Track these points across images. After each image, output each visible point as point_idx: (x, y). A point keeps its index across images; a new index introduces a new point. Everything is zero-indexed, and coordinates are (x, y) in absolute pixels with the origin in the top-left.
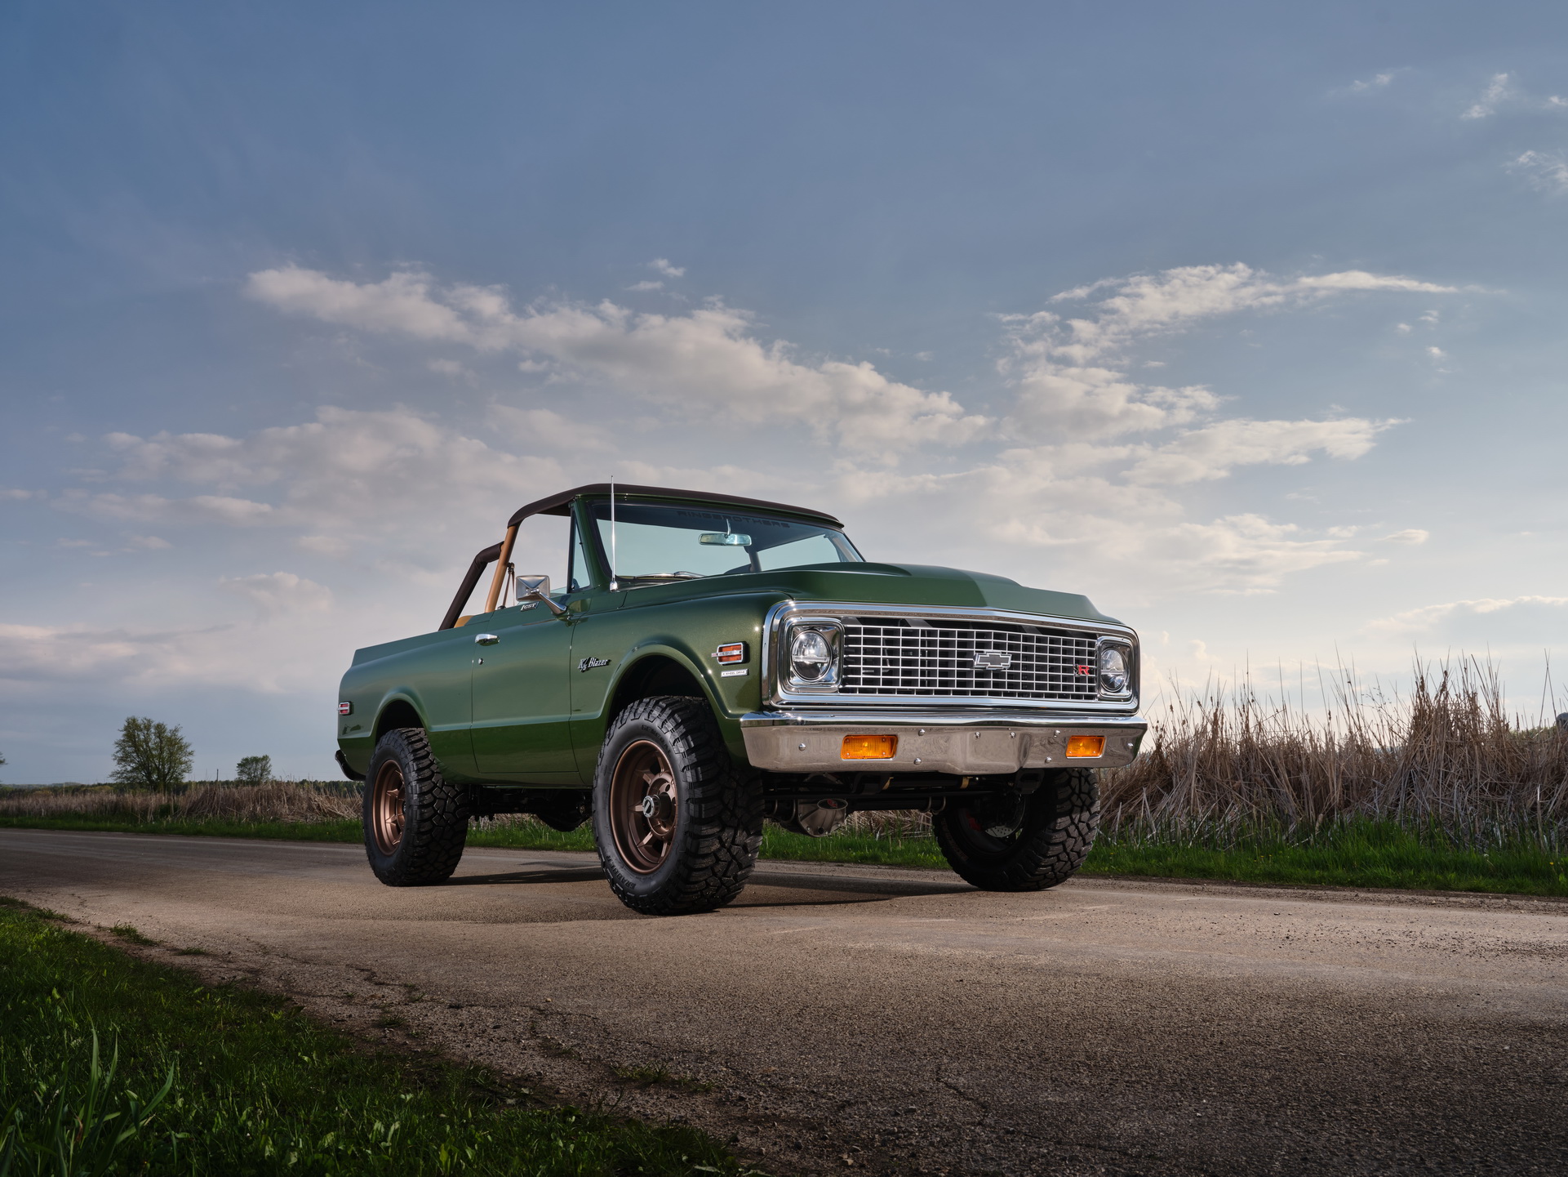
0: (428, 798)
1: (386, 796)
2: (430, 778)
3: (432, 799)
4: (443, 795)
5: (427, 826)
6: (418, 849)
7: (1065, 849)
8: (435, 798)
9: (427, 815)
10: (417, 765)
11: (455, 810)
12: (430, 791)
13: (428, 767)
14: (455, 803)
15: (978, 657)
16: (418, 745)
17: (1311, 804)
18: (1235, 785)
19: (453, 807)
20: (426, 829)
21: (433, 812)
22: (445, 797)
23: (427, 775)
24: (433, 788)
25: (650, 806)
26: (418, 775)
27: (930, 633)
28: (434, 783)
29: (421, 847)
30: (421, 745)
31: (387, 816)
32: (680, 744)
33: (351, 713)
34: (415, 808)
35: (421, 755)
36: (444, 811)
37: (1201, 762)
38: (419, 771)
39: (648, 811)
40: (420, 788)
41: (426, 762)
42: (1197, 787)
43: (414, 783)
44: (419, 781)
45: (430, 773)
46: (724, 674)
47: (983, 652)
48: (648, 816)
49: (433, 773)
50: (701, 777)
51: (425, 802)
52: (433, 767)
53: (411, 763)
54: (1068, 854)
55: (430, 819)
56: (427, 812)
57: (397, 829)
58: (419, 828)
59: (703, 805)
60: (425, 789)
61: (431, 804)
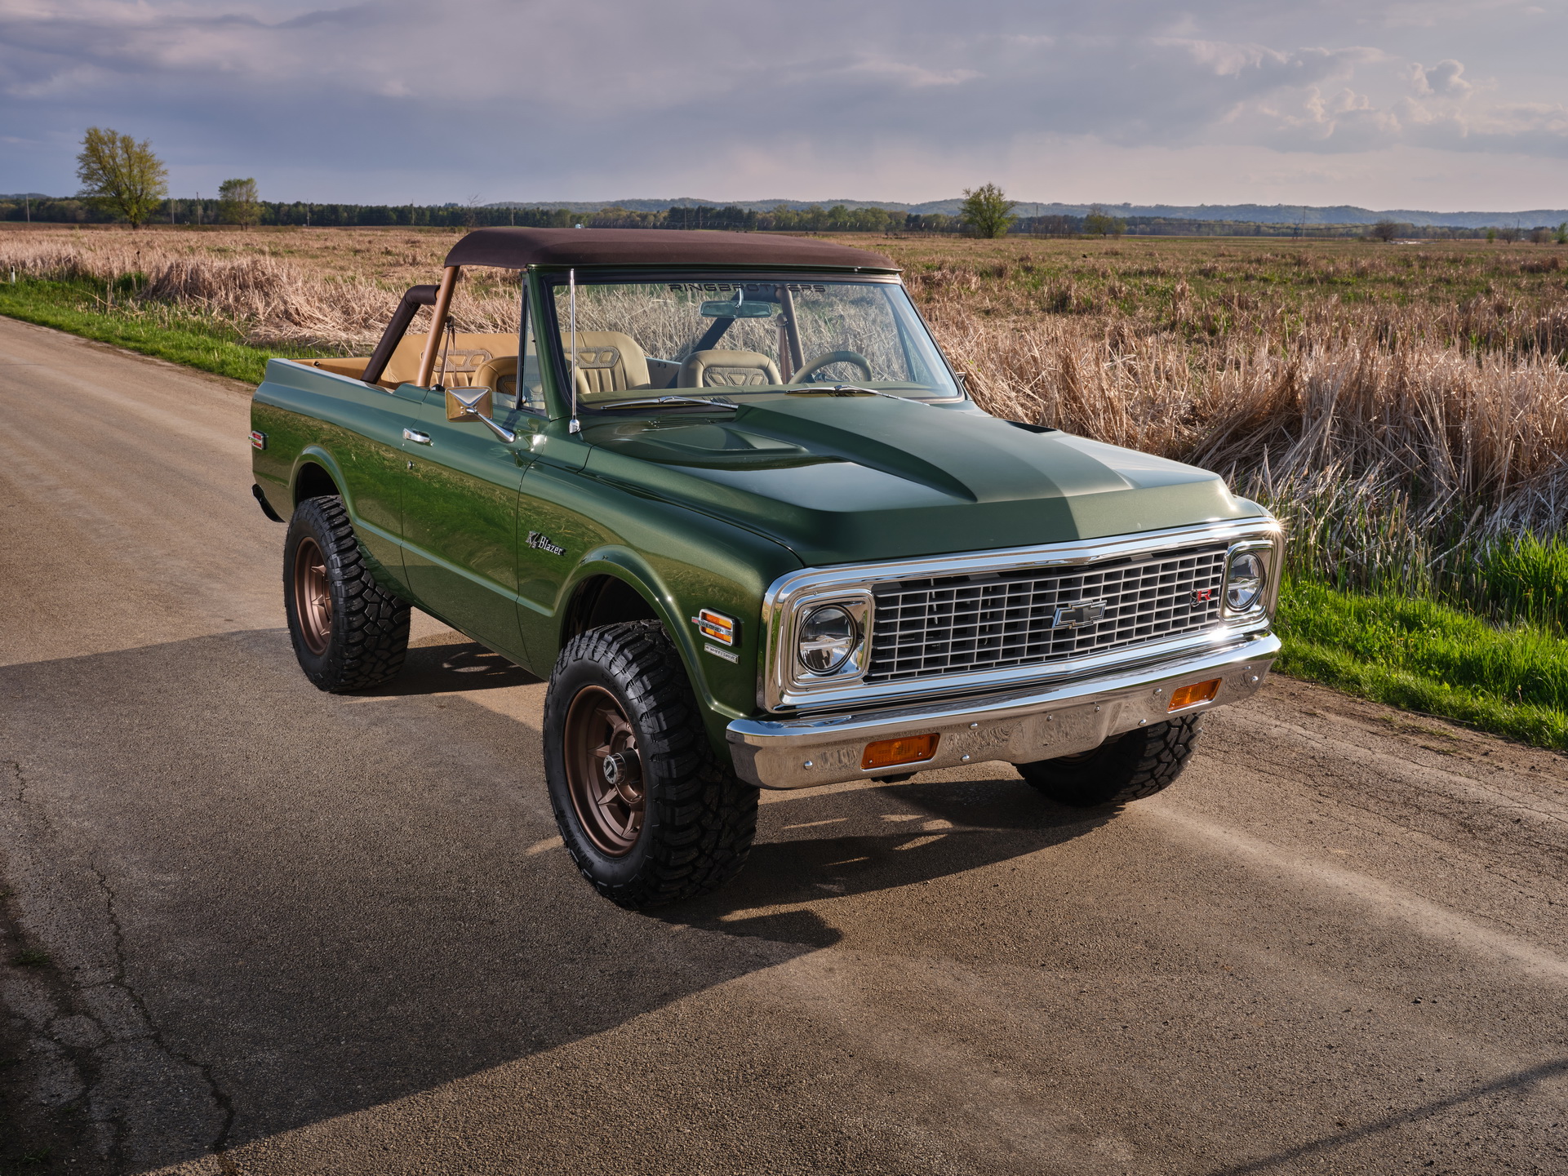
0: (357, 604)
1: (311, 572)
2: (359, 576)
3: (362, 604)
4: (376, 598)
5: (357, 637)
6: (348, 661)
7: (1153, 776)
8: (366, 602)
9: (356, 624)
10: (341, 560)
11: (392, 615)
12: (359, 595)
13: (356, 562)
14: (392, 606)
15: (1059, 612)
16: (343, 531)
17: (1469, 461)
18: (1378, 432)
19: (389, 611)
20: (356, 639)
21: (363, 620)
22: (378, 599)
23: (355, 574)
24: (363, 591)
25: (613, 770)
26: (344, 575)
27: (996, 590)
28: (363, 582)
29: (351, 659)
30: (347, 531)
31: (314, 597)
32: (649, 721)
33: (265, 448)
34: (341, 615)
35: (346, 546)
36: (378, 617)
37: (1342, 400)
38: (344, 567)
39: (612, 774)
40: (347, 591)
41: (353, 556)
42: (1331, 434)
43: (338, 584)
44: (346, 582)
45: (358, 570)
46: (709, 648)
47: (1066, 605)
48: (610, 780)
49: (362, 570)
50: (674, 772)
51: (353, 609)
52: (361, 562)
53: (334, 556)
54: (1156, 780)
55: (360, 628)
56: (357, 621)
57: (326, 617)
58: (347, 639)
59: (677, 810)
60: (352, 592)
61: (361, 610)
